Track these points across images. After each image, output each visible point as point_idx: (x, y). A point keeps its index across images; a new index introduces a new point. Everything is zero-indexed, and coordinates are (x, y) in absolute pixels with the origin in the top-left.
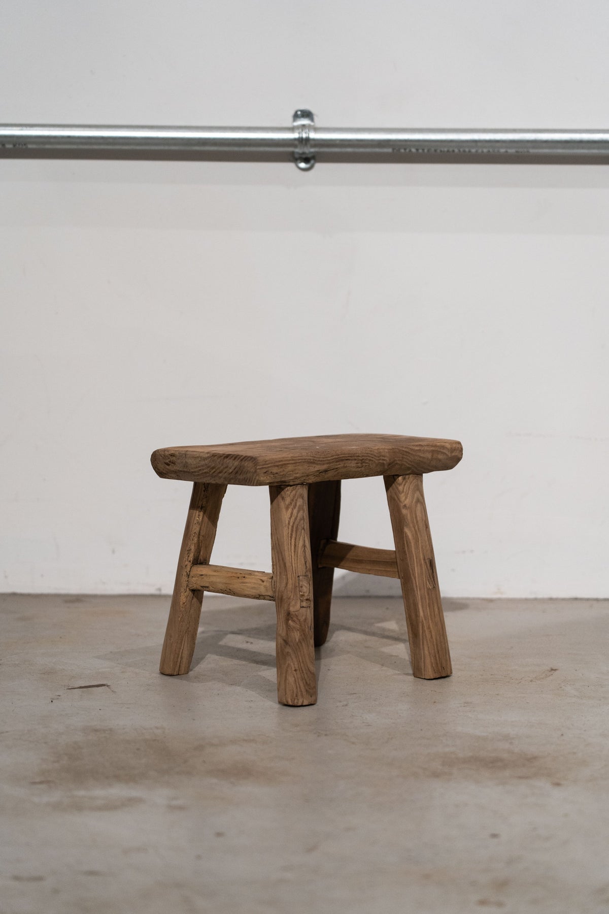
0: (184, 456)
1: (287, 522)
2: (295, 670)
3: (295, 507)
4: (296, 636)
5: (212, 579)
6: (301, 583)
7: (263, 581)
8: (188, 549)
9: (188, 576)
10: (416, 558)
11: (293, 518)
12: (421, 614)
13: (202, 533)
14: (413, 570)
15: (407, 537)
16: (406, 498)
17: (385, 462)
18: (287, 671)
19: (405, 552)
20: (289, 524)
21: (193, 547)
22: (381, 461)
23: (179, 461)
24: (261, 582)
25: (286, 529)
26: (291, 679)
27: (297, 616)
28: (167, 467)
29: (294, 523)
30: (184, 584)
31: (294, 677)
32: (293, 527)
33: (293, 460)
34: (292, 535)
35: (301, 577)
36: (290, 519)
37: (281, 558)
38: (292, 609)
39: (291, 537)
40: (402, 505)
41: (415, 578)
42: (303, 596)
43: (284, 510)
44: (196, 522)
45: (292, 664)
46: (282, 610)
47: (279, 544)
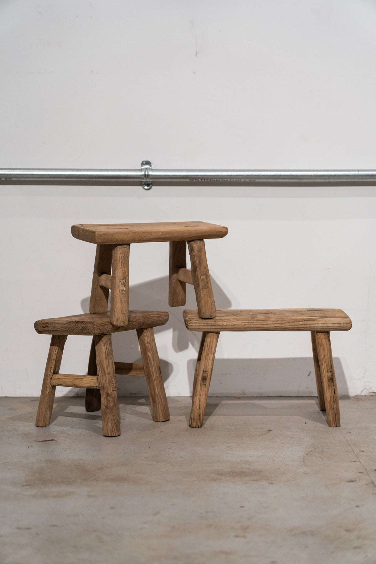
0: (53, 323)
1: (105, 352)
2: (112, 420)
3: (108, 345)
4: (112, 404)
5: (64, 380)
6: (112, 379)
7: (93, 380)
8: (50, 367)
9: (51, 379)
10: (154, 366)
11: (107, 349)
12: (157, 392)
13: (57, 359)
14: (153, 372)
15: (149, 356)
16: (148, 339)
17: (141, 322)
18: (108, 421)
19: (148, 364)
20: (106, 352)
21: (53, 366)
22: (139, 322)
23: (50, 326)
24: (91, 380)
25: (104, 355)
26: (110, 424)
27: (111, 395)
28: (44, 328)
29: (108, 352)
30: (49, 383)
31: (111, 423)
32: (107, 354)
33: (107, 323)
34: (107, 357)
35: (112, 377)
36: (106, 350)
37: (102, 368)
38: (109, 392)
39: (107, 358)
40: (146, 342)
41: (153, 375)
42: (113, 385)
43: (103, 346)
44: (54, 354)
45: (110, 417)
46: (104, 393)
47: (101, 362)
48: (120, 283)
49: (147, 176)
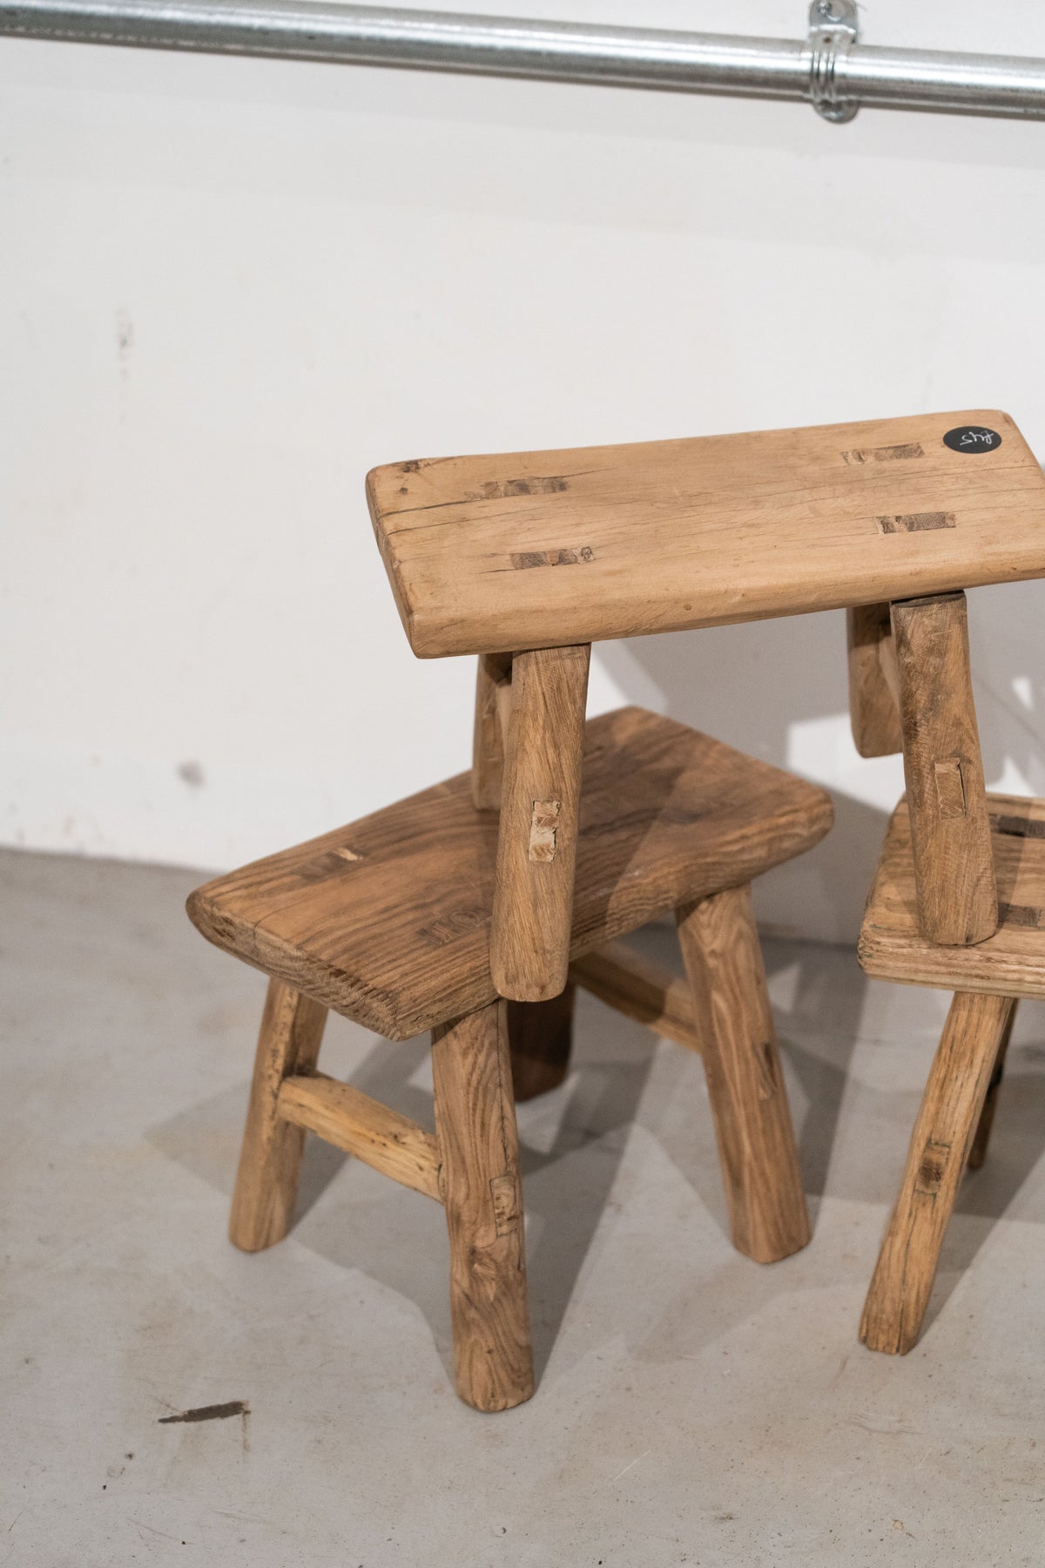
0: (251, 933)
1: (465, 1081)
2: (490, 1352)
3: (480, 1051)
4: (491, 1290)
5: (322, 1122)
6: (496, 1192)
7: (421, 1169)
8: (272, 1046)
9: (276, 1096)
10: (737, 1049)
11: (477, 1071)
12: (747, 1148)
14: (732, 1070)
15: (717, 1009)
16: (715, 937)
17: (669, 902)
18: (472, 1351)
19: (713, 1034)
20: (469, 1084)
21: (282, 1049)
22: (660, 904)
23: (241, 938)
24: (417, 1168)
25: (462, 1093)
26: (480, 1367)
27: (490, 1255)
28: (219, 937)
29: (479, 1083)
30: (266, 1114)
31: (487, 1363)
32: (477, 1089)
33: (473, 975)
34: (475, 1104)
35: (496, 1182)
36: (471, 1074)
37: (454, 1144)
38: (479, 1244)
39: (474, 1110)
40: (707, 950)
41: (735, 1085)
42: (502, 1214)
43: (459, 1058)
45: (482, 1342)
46: (461, 1241)
47: (449, 1115)
48: (534, 819)
49: (822, 79)
